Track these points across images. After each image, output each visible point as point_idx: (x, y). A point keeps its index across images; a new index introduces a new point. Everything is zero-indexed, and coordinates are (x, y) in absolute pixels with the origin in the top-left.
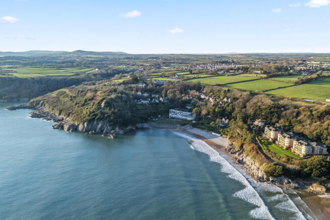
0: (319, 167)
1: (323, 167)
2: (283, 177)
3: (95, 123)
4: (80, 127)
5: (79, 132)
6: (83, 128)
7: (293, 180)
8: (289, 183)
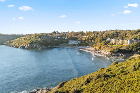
0: (136, 46)
1: (138, 46)
2: (119, 53)
3: (33, 44)
4: (26, 47)
5: (25, 48)
6: (27, 47)
7: (124, 54)
8: (122, 55)
